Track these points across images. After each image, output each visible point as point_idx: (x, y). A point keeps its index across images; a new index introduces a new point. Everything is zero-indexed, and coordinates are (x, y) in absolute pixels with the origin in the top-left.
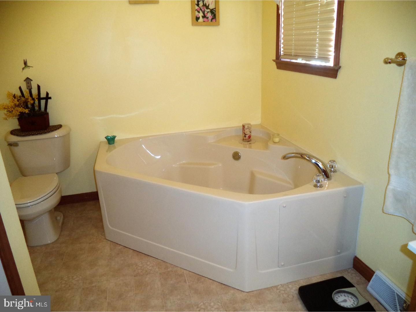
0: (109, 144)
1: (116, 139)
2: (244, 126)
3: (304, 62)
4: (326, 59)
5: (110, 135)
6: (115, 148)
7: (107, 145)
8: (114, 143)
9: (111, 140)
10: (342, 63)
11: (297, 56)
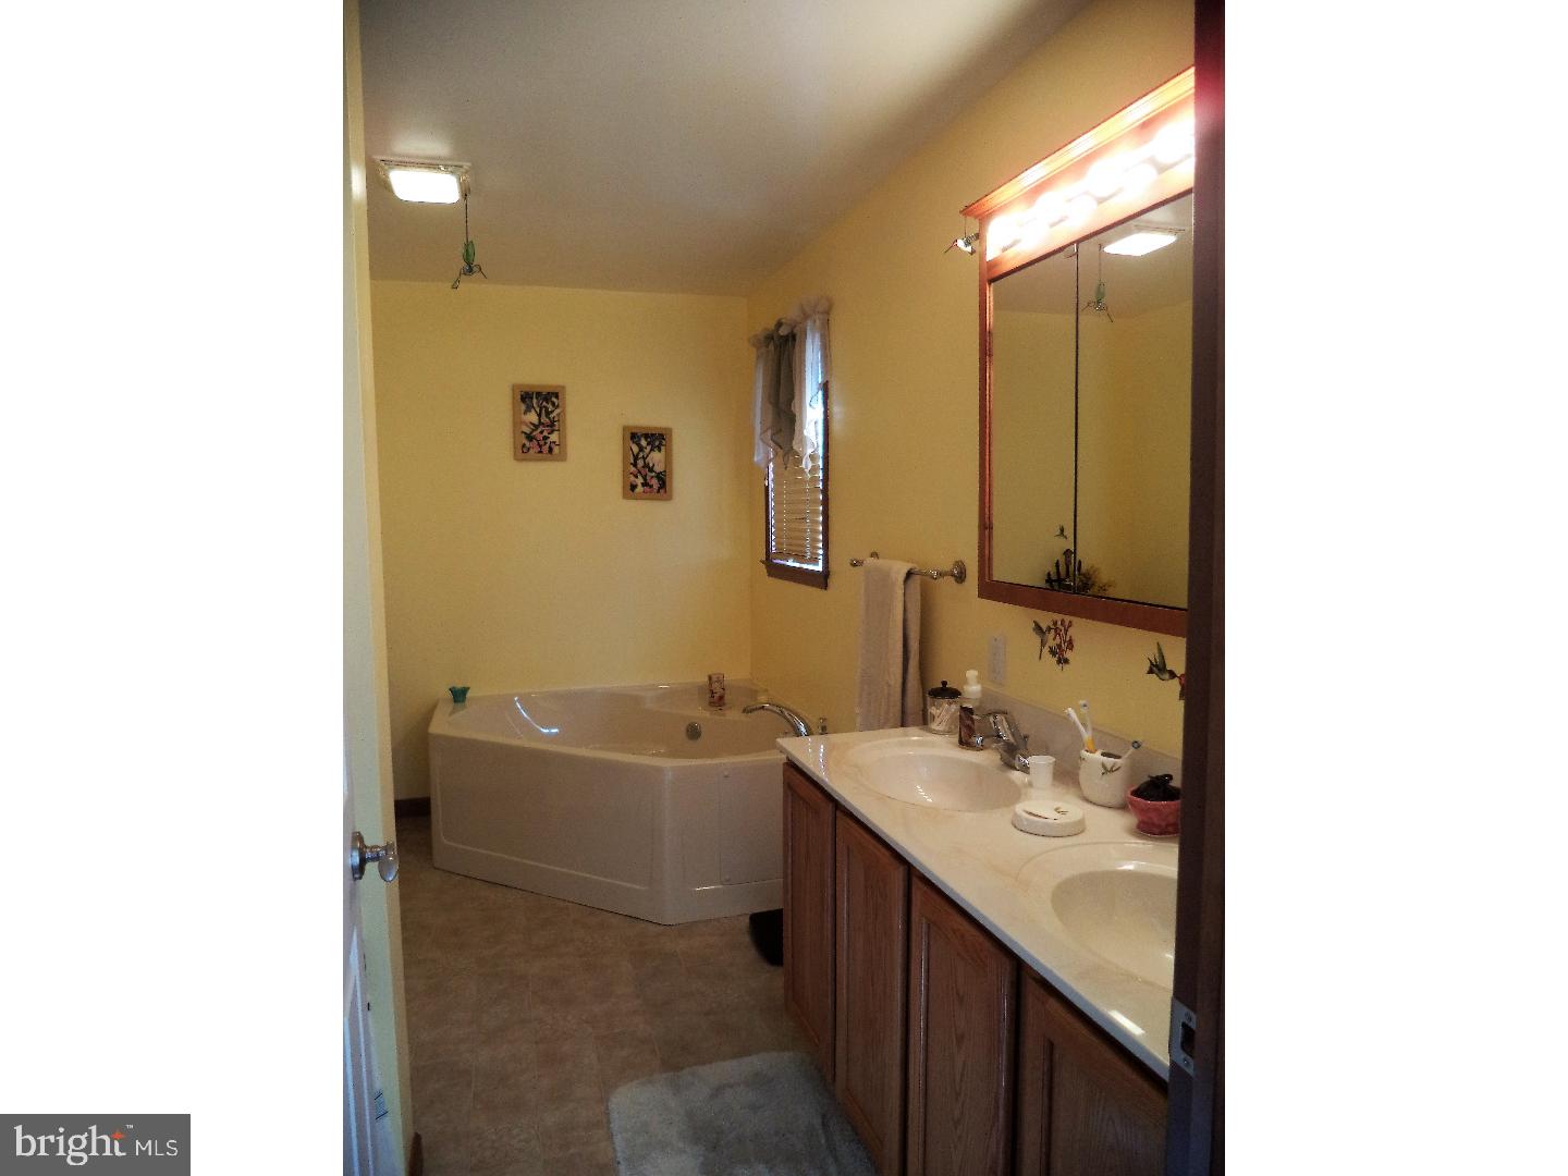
0: (455, 701)
1: (469, 695)
2: (710, 678)
3: (797, 565)
4: (814, 560)
5: (459, 686)
6: (465, 707)
7: (451, 705)
8: (463, 701)
9: (459, 695)
10: (833, 566)
11: (788, 556)
